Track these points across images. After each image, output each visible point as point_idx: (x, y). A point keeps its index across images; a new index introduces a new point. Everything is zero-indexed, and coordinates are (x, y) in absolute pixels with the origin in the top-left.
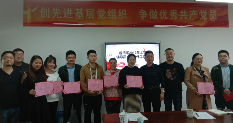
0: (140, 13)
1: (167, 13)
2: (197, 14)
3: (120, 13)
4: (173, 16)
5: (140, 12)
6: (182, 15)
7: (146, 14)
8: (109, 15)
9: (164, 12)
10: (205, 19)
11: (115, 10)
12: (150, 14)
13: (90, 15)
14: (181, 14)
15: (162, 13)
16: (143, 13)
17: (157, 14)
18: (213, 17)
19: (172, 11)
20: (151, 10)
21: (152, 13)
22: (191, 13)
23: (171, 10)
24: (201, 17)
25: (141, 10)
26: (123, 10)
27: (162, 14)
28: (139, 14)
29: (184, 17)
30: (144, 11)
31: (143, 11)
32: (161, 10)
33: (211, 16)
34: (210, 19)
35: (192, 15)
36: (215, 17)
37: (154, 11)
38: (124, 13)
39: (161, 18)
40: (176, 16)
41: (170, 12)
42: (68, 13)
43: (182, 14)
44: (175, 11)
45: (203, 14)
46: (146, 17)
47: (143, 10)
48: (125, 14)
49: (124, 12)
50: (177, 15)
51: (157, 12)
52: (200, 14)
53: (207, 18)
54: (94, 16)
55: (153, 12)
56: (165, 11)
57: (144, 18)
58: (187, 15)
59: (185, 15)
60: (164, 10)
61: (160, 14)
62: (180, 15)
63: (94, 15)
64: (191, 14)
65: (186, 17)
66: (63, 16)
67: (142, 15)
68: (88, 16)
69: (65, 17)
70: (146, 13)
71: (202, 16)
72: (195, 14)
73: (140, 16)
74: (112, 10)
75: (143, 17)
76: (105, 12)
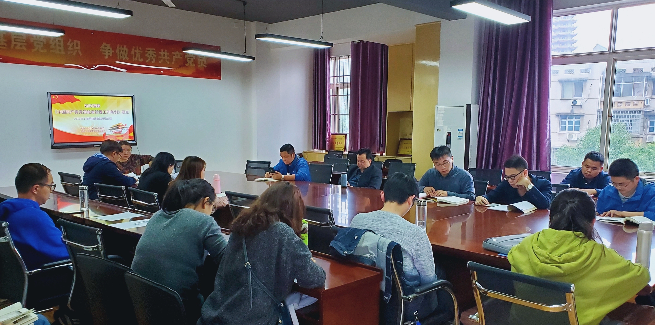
0: (103, 49)
1: (141, 52)
2: (181, 58)
3: (71, 45)
4: (149, 57)
5: (102, 47)
6: (162, 57)
7: (111, 51)
8: (52, 47)
9: (137, 51)
10: (192, 65)
11: (62, 40)
12: (117, 51)
13: (19, 44)
14: (160, 55)
15: (136, 51)
16: (106, 48)
17: (127, 52)
18: (202, 64)
19: (149, 50)
20: (118, 45)
21: (120, 51)
22: (174, 55)
23: (147, 49)
24: (187, 63)
25: (104, 44)
26: (75, 41)
27: (135, 53)
28: (101, 50)
29: (164, 60)
30: (109, 45)
31: (106, 46)
32: (134, 47)
33: (199, 63)
34: (199, 66)
35: (176, 59)
36: (204, 64)
37: (123, 47)
38: (77, 46)
39: (133, 60)
40: (154, 57)
41: (146, 52)
43: (162, 55)
44: (152, 51)
45: (190, 59)
46: (111, 55)
47: (107, 43)
48: (79, 48)
49: (77, 44)
50: (156, 56)
51: (127, 50)
52: (185, 58)
53: (194, 65)
54: (25, 46)
55: (121, 49)
56: (139, 50)
57: (109, 56)
58: (168, 58)
59: (166, 57)
60: (137, 47)
61: (131, 53)
62: (160, 57)
63: (25, 44)
64: (174, 57)
65: (168, 60)
67: (105, 52)
68: (15, 45)
70: (111, 49)
71: (188, 61)
72: (179, 57)
73: (103, 54)
74: (57, 39)
75: (107, 54)
76: (45, 41)
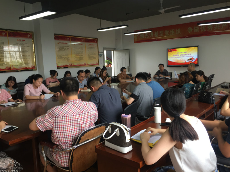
1: (205, 27)
2: (227, 25)
3: (177, 31)
5: (188, 29)
8: (171, 33)
9: (203, 27)
11: (174, 30)
16: (190, 29)
20: (195, 27)
21: (195, 29)
25: (189, 27)
26: (179, 29)
37: (197, 27)
39: (201, 31)
41: (208, 26)
42: (151, 35)
43: (216, 26)
46: (192, 31)
49: (179, 30)
52: (229, 24)
61: (201, 29)
64: (223, 26)
66: (149, 36)
68: (161, 35)
69: (150, 37)
70: (192, 29)
72: (225, 25)
73: (188, 31)
74: (173, 30)
75: (190, 31)
76: (169, 32)
